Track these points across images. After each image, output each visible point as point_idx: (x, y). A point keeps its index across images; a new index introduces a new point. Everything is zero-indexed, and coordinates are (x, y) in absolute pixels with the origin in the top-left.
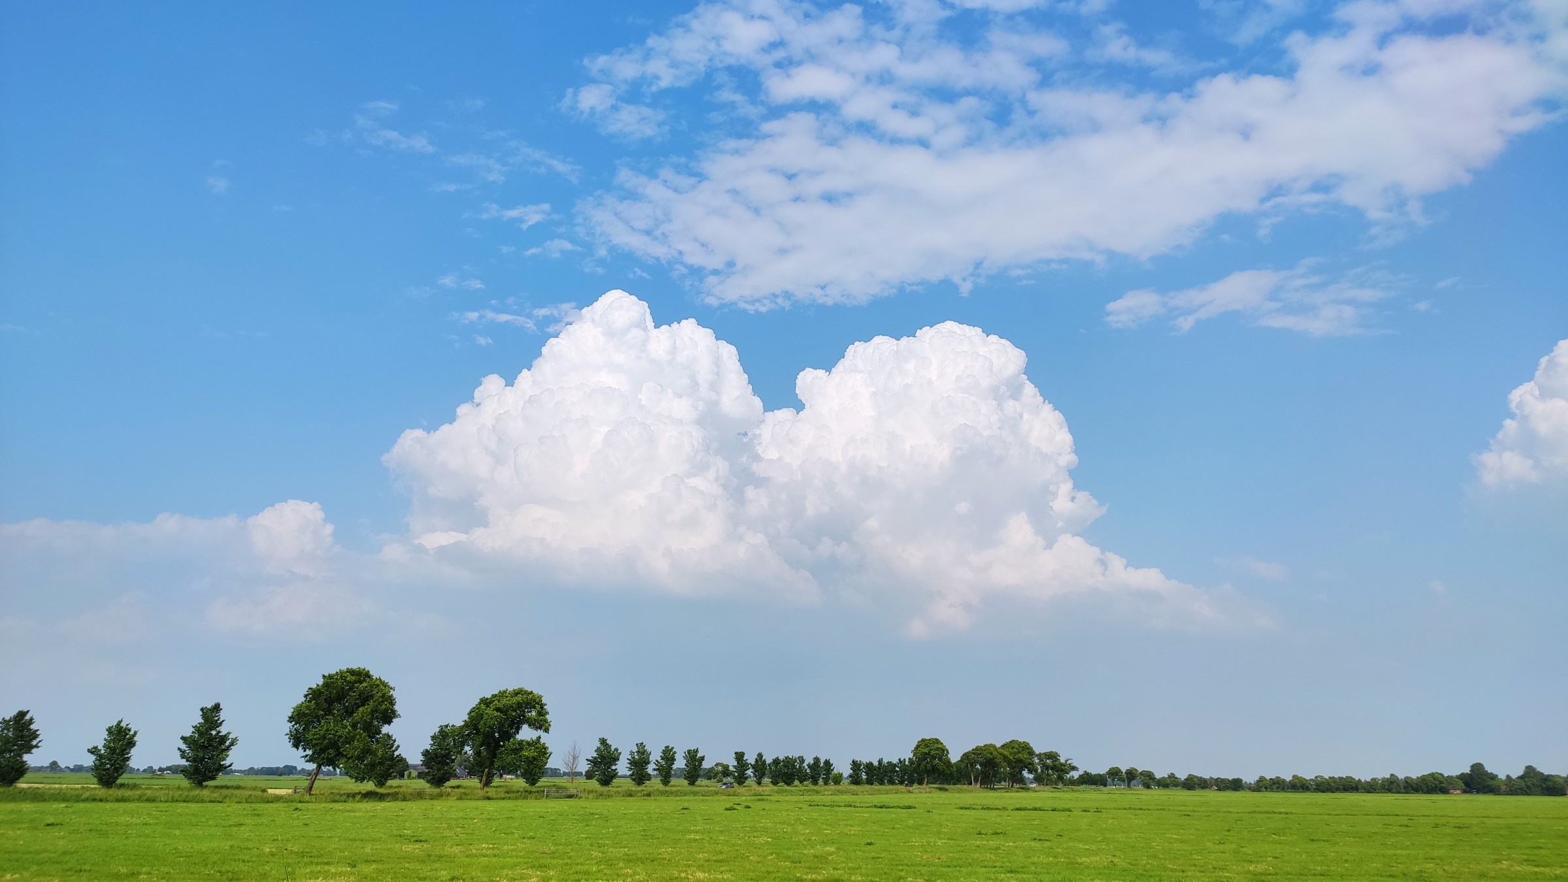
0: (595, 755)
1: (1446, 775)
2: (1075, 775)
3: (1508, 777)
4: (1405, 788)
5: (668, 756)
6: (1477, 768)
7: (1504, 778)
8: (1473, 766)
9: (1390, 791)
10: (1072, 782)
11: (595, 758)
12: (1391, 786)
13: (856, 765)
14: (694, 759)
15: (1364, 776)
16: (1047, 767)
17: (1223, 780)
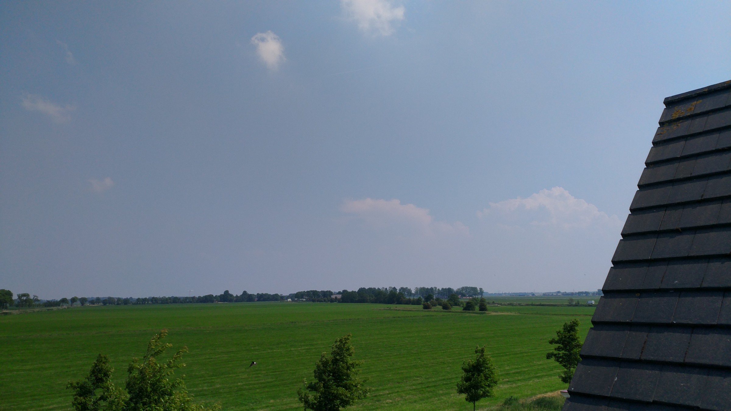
1: (214, 296)
4: (198, 301)
6: (226, 292)
12: (193, 300)
16: (22, 300)
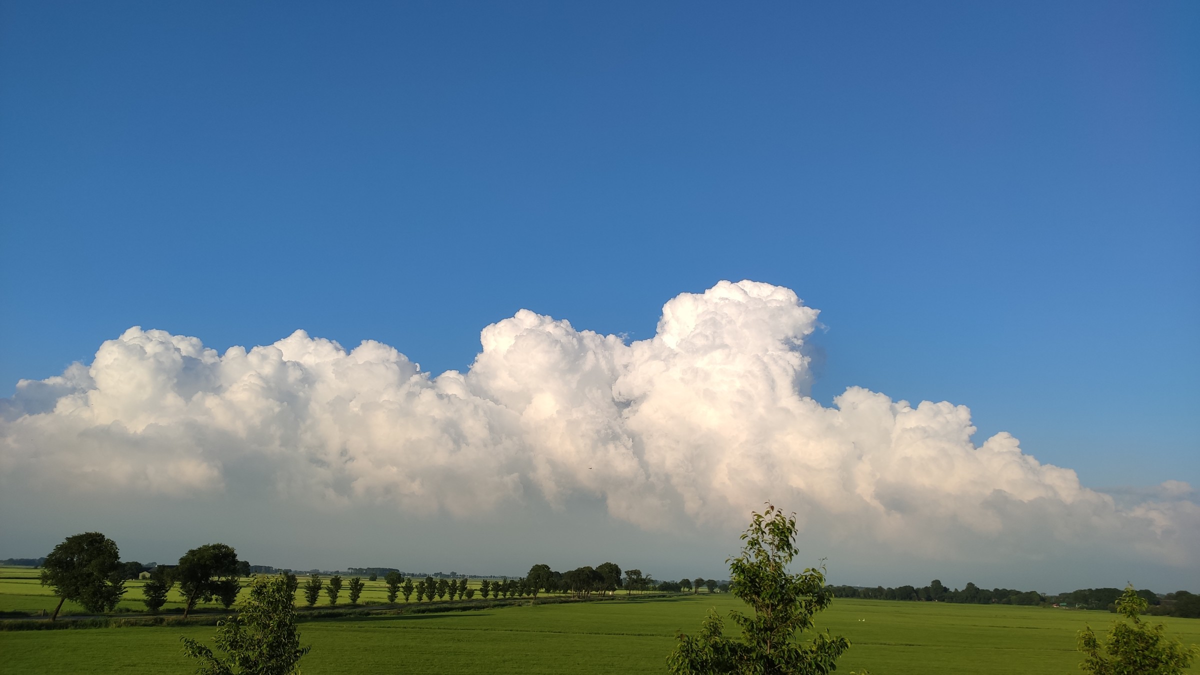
1: (915, 588)
2: (657, 584)
3: (956, 589)
4: (887, 596)
8: (933, 582)
9: (876, 597)
13: (485, 583)
16: (633, 581)
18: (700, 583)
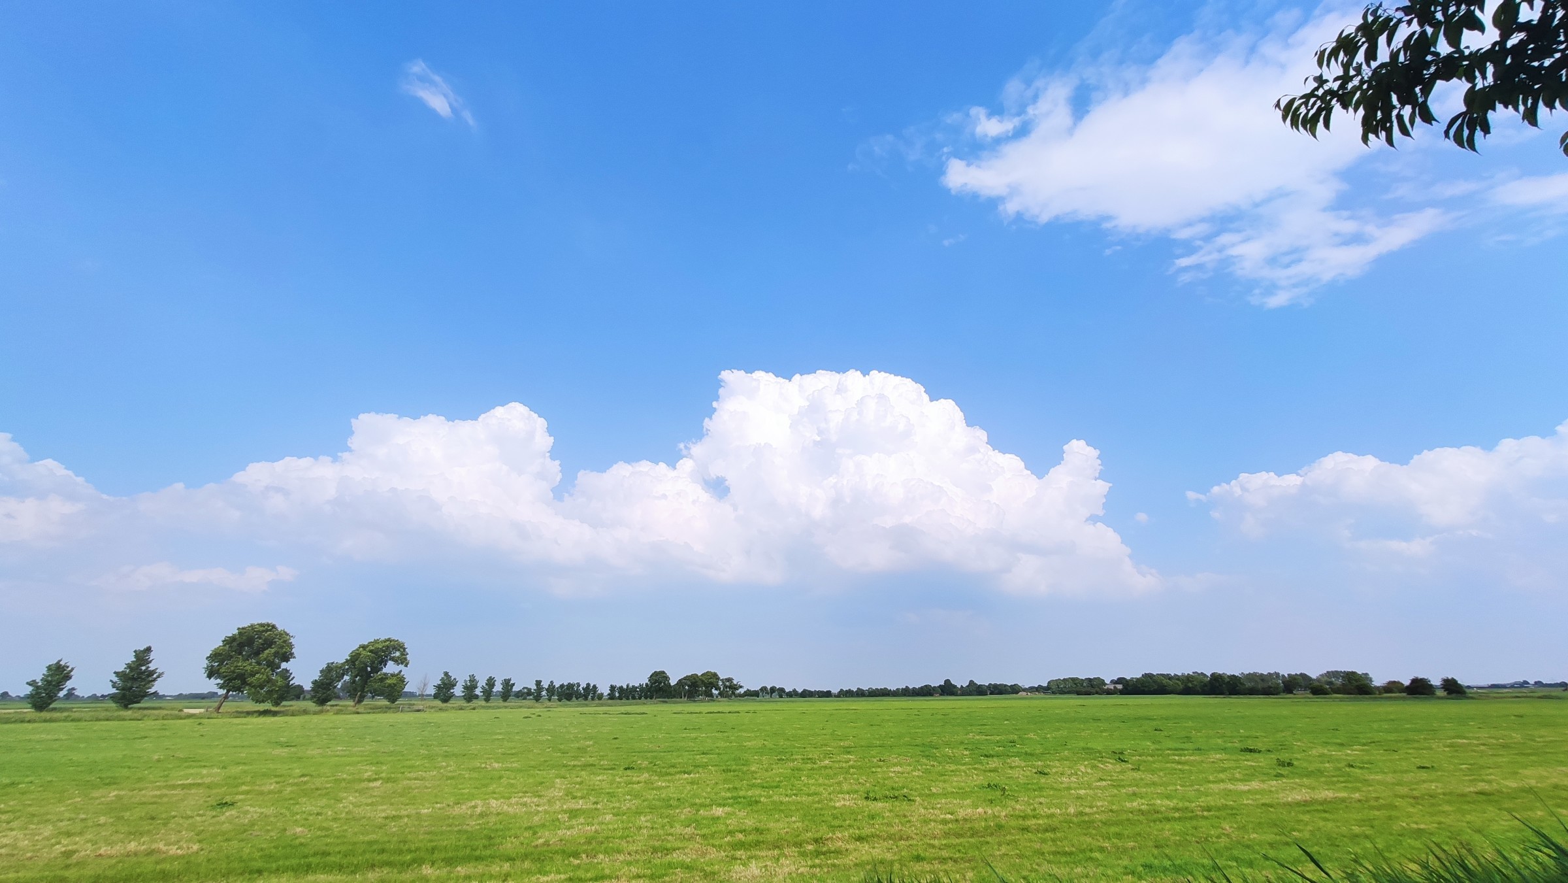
0: (440, 683)
1: (932, 686)
2: (742, 691)
3: (962, 686)
4: (913, 693)
5: (491, 682)
6: (947, 682)
7: (959, 687)
8: (945, 681)
9: (905, 695)
10: (740, 695)
11: (440, 685)
12: (907, 693)
13: (613, 688)
14: (508, 684)
15: (893, 688)
16: (726, 687)
17: (822, 692)
18: (773, 690)
